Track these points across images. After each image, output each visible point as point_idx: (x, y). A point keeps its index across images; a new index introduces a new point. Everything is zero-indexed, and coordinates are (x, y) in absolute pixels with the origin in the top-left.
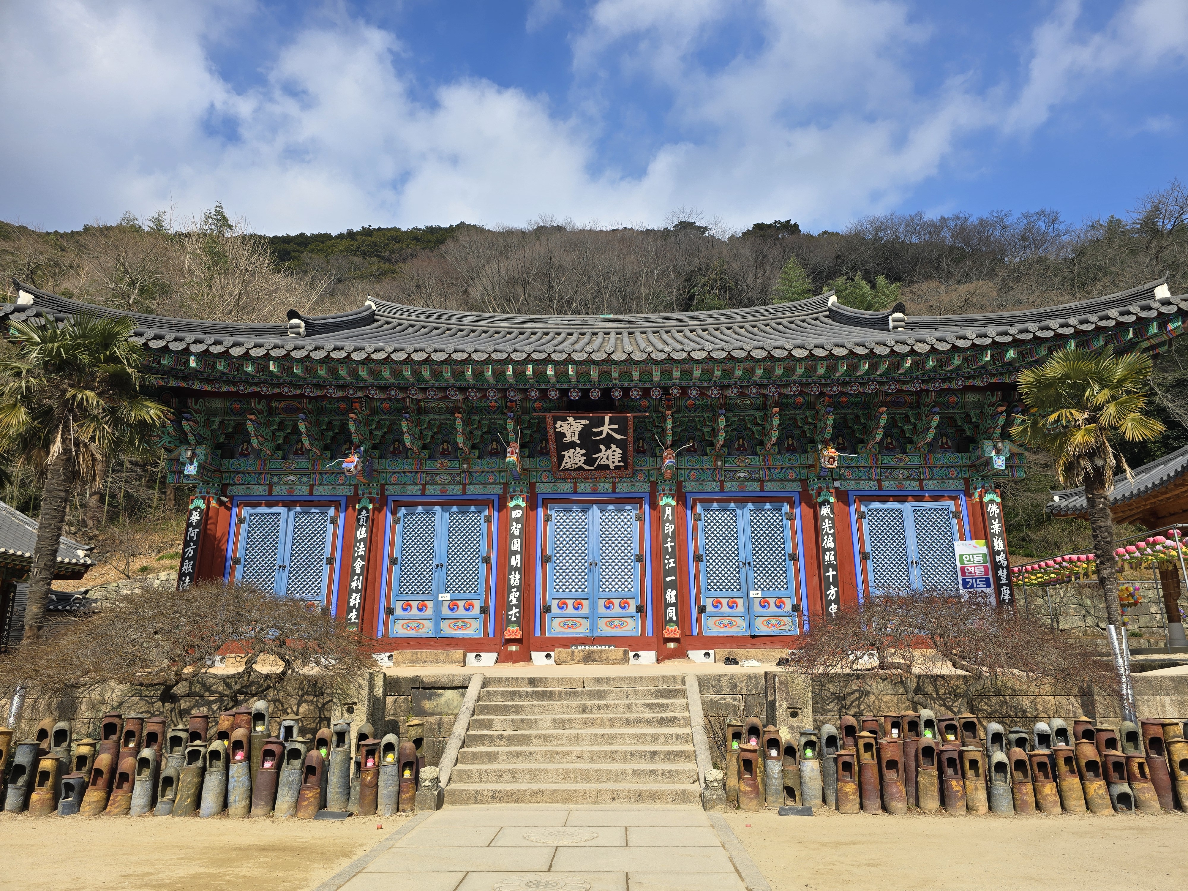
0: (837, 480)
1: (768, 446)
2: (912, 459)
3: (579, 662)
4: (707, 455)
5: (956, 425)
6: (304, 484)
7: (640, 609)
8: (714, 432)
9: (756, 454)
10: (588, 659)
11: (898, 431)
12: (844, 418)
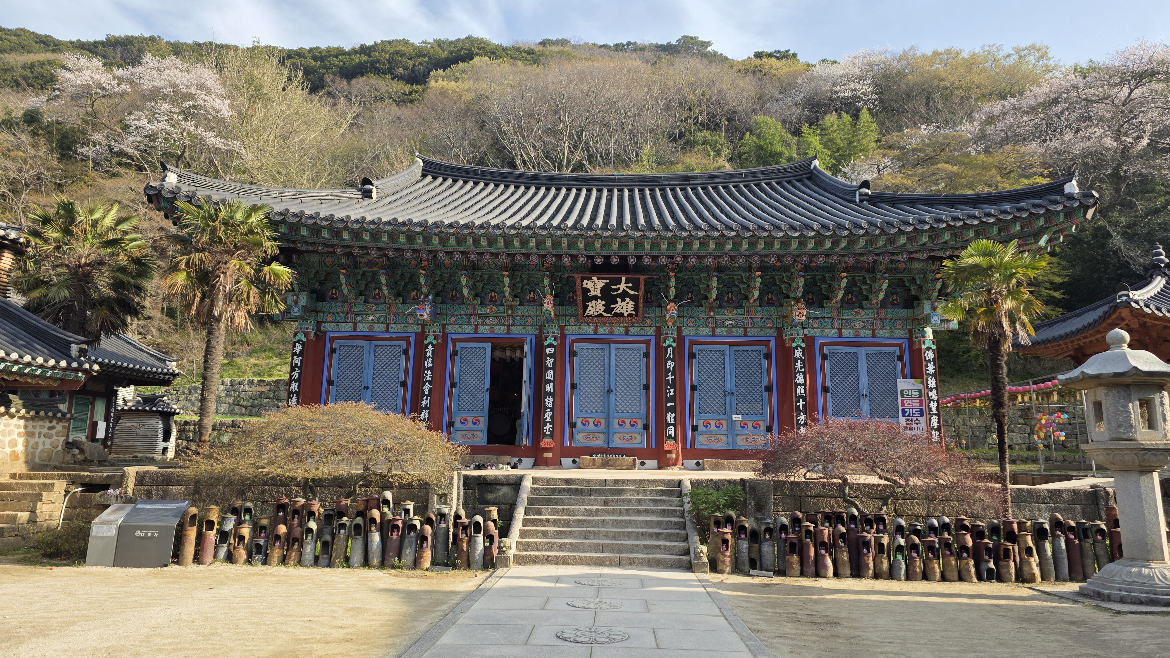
0: (805, 328)
1: (752, 300)
2: (867, 313)
3: (599, 467)
4: (702, 306)
5: (905, 286)
6: (382, 323)
7: (646, 427)
8: (709, 288)
9: (742, 306)
10: (605, 465)
11: (857, 289)
12: (814, 278)
